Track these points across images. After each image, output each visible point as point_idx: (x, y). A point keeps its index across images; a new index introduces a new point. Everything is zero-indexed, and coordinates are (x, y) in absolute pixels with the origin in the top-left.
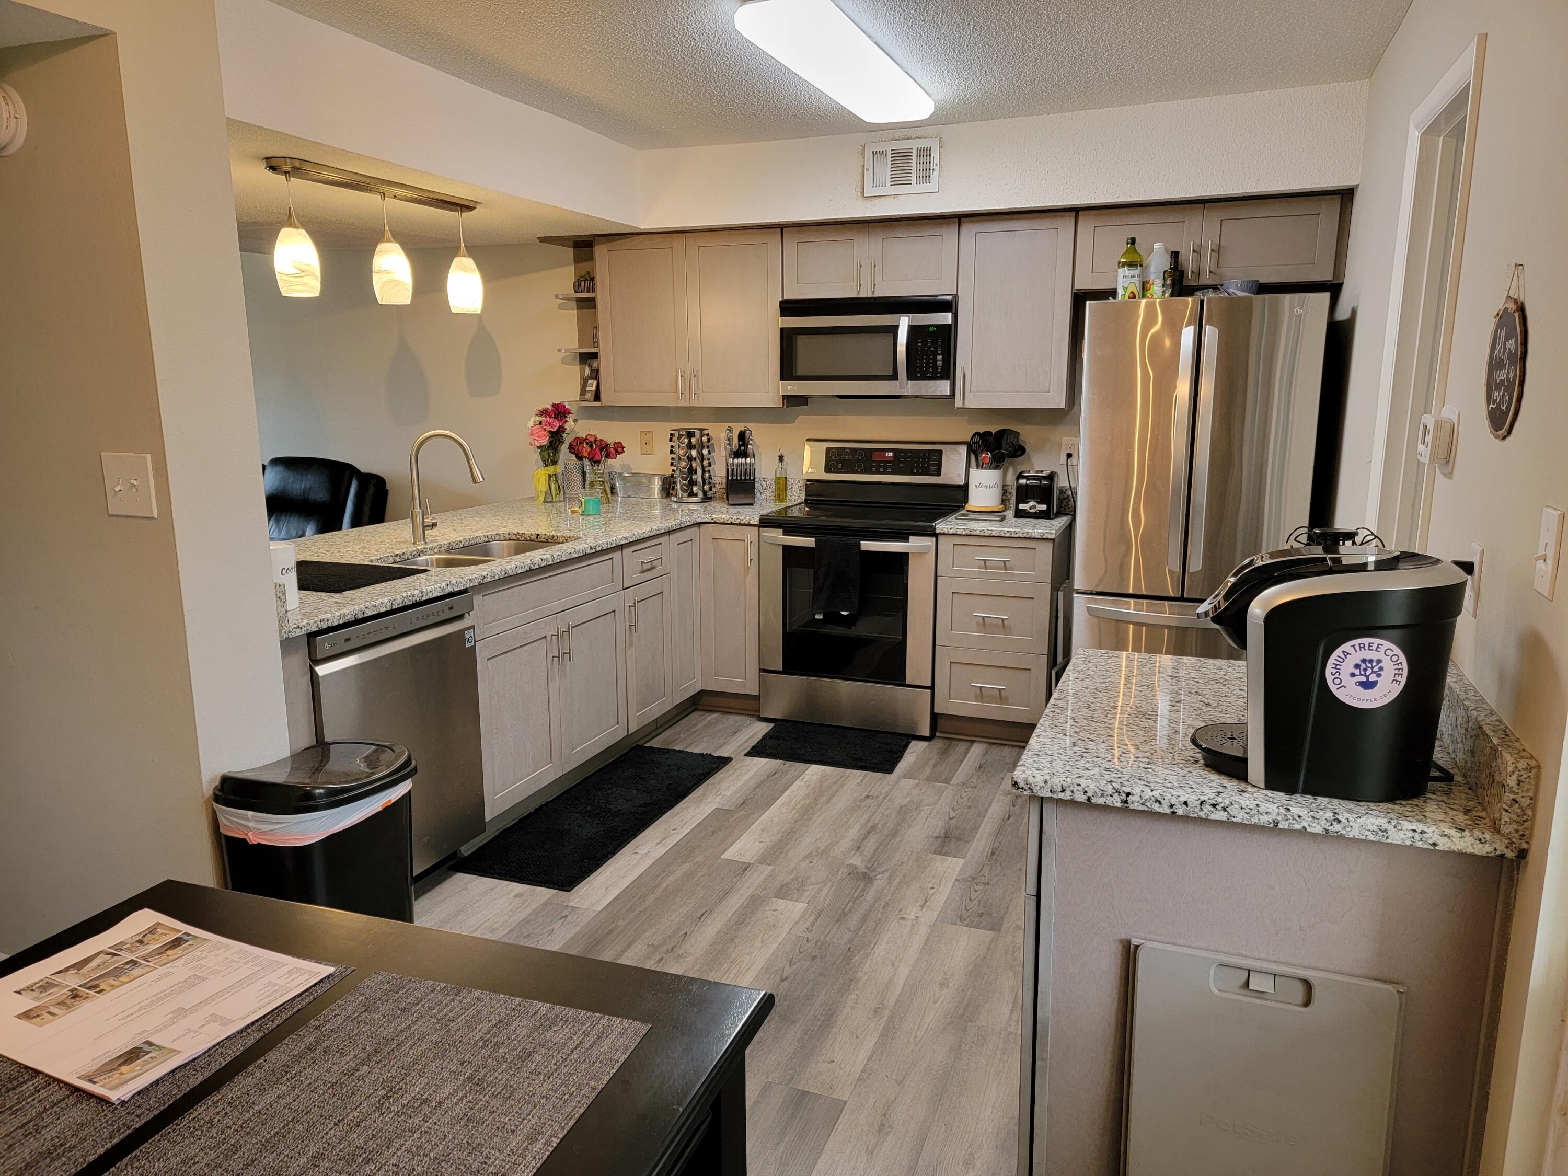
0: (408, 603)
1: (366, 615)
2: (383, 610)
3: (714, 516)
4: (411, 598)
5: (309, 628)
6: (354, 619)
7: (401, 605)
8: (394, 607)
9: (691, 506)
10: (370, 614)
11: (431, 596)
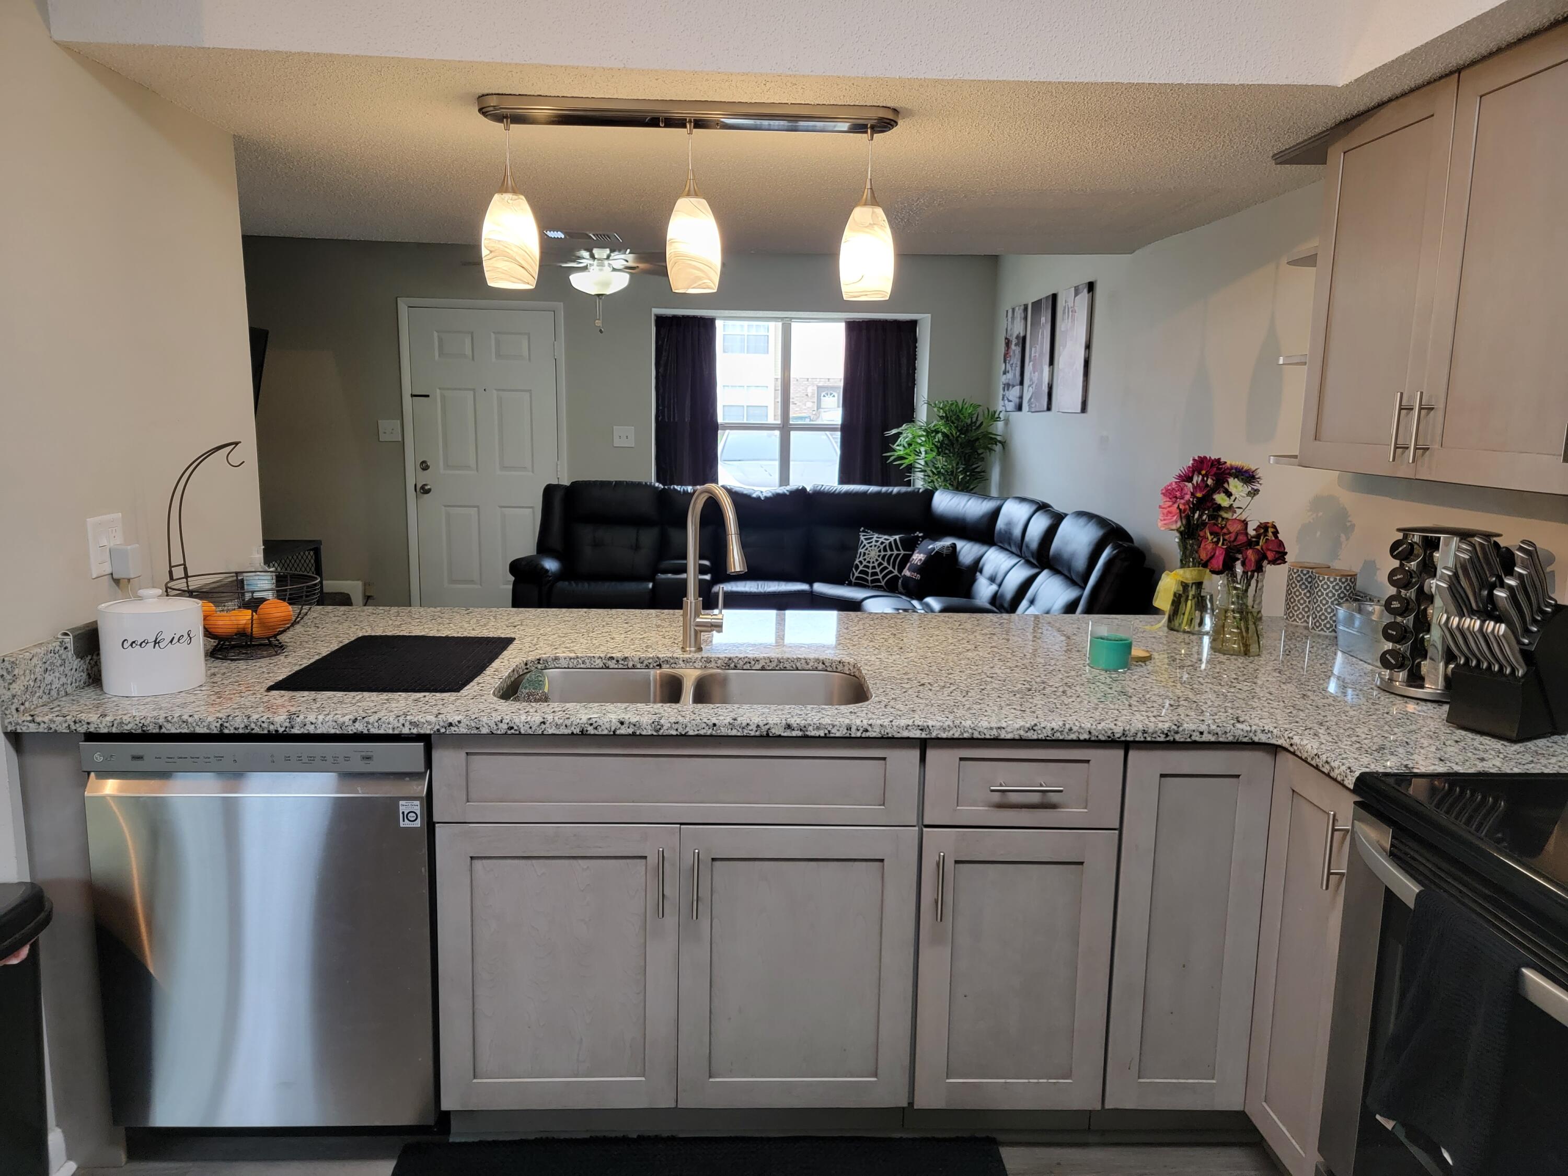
0: (257, 730)
1: (164, 730)
2: (199, 730)
3: (1296, 739)
4: (265, 725)
5: (52, 726)
6: (139, 731)
7: (241, 731)
8: (226, 731)
9: (1411, 707)
10: (173, 731)
11: (311, 729)
